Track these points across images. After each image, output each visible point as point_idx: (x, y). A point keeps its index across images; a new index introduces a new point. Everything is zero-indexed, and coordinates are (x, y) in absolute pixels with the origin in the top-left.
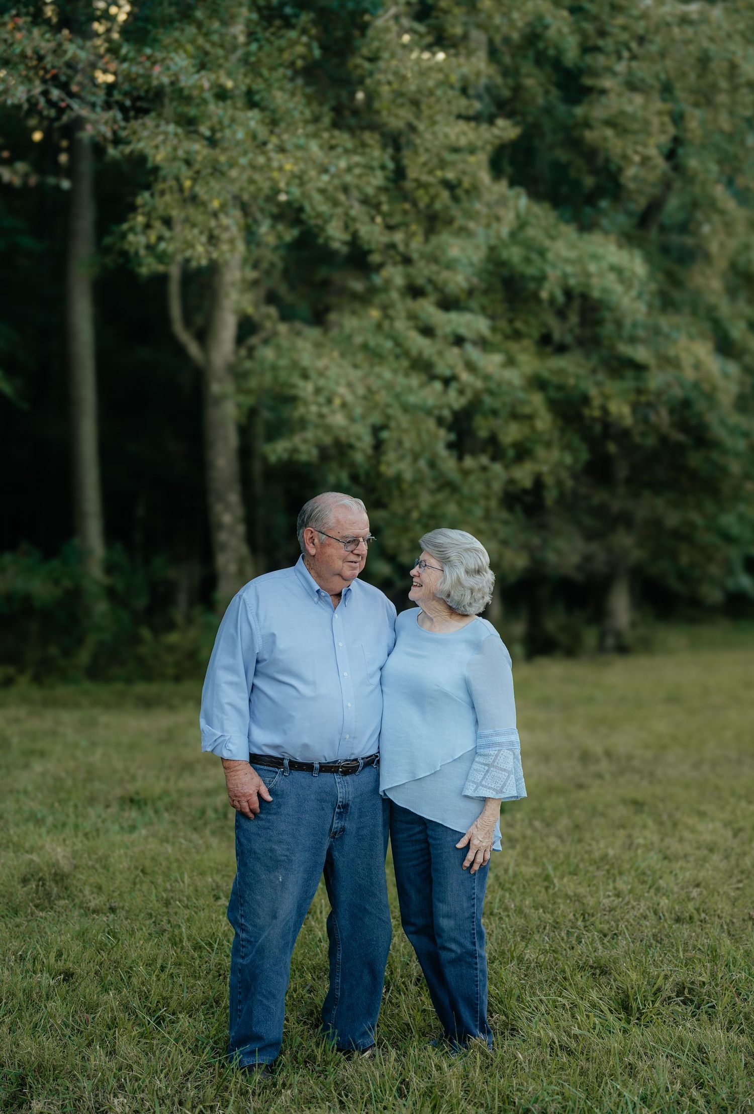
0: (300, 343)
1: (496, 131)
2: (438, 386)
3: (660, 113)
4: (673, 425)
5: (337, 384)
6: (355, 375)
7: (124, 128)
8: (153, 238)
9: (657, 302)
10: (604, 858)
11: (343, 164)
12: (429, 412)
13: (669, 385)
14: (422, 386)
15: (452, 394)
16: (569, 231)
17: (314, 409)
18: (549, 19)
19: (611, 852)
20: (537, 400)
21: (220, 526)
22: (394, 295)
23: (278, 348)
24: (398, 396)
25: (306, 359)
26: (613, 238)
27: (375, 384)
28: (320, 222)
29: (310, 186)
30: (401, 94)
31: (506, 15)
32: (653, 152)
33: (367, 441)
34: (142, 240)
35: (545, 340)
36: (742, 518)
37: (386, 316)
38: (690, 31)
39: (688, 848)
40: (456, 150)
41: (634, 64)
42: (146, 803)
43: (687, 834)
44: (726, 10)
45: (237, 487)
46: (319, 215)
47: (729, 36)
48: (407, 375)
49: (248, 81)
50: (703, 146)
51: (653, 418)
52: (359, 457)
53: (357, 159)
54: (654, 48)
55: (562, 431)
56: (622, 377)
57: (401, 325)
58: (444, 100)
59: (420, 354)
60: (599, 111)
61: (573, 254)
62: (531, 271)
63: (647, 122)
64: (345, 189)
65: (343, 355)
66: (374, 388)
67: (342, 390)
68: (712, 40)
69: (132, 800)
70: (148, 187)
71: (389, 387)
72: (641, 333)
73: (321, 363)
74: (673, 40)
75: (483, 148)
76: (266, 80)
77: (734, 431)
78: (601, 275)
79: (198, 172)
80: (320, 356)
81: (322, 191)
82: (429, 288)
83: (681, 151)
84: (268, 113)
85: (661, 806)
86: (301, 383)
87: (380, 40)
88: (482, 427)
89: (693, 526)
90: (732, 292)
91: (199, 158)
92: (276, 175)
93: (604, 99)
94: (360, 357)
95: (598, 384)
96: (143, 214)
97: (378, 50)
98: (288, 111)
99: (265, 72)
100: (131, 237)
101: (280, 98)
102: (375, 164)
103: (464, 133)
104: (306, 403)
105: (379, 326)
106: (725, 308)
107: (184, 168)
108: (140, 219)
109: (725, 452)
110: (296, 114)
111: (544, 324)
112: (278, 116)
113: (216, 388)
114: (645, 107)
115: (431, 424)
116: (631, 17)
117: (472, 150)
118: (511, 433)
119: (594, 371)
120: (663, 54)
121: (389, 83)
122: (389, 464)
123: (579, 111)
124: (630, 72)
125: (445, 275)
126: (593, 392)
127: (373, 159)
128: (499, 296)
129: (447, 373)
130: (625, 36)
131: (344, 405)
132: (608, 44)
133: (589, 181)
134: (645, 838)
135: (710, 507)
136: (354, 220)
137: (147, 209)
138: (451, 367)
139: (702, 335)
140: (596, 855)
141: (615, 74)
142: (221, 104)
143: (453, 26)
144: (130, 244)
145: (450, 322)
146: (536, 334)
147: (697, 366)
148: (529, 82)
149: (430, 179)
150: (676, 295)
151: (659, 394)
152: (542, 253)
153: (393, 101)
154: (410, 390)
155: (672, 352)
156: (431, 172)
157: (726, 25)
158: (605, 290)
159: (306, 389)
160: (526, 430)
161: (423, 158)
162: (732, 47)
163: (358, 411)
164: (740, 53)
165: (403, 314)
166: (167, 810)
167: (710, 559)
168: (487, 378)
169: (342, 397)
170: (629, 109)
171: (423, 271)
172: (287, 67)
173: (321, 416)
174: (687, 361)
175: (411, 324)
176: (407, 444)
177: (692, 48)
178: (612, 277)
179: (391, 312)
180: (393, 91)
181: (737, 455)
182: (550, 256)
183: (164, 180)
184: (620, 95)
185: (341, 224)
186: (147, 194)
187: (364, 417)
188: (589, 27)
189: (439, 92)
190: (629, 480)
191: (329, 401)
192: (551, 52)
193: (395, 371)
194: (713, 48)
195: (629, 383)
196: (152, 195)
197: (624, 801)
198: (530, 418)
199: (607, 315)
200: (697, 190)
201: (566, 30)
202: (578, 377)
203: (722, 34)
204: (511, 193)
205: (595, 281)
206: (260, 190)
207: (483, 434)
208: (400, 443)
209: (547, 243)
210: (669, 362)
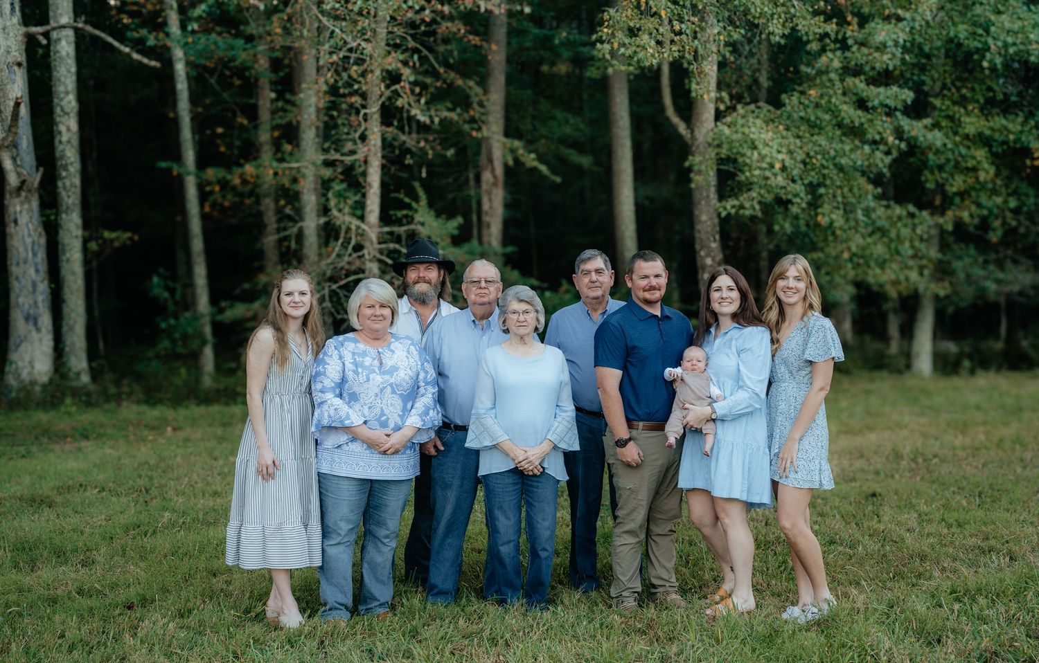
2: (867, 148)
6: (796, 144)
8: (616, 45)
14: (854, 149)
15: (879, 154)
17: (758, 173)
21: (704, 267)
22: (833, 76)
24: (832, 159)
25: (754, 134)
27: (812, 150)
28: (762, 20)
33: (804, 198)
34: (607, 47)
35: (990, 103)
46: (762, 15)
48: (840, 141)
52: (797, 210)
57: (837, 100)
59: (852, 122)
62: (975, 44)
65: (787, 129)
66: (812, 153)
67: (783, 157)
71: (824, 152)
73: (766, 136)
80: (767, 130)
86: (748, 152)
88: (929, 180)
94: (802, 129)
96: (609, 27)
104: (751, 169)
105: (817, 103)
108: (606, 31)
111: (990, 89)
115: (863, 182)
118: (956, 184)
122: (824, 215)
125: (876, 56)
129: (876, 137)
131: (784, 168)
136: (794, 17)
137: (611, 23)
138: (881, 133)
144: (598, 51)
145: (878, 95)
146: (981, 98)
152: (986, 29)
154: (843, 154)
159: (753, 157)
163: (797, 172)
165: (840, 92)
169: (782, 162)
173: (764, 178)
175: (846, 99)
176: (840, 198)
179: (829, 91)
182: (994, 30)
185: (782, 21)
187: (801, 178)
191: (771, 166)
193: (831, 139)
198: (974, 170)
207: (930, 186)
208: (834, 197)
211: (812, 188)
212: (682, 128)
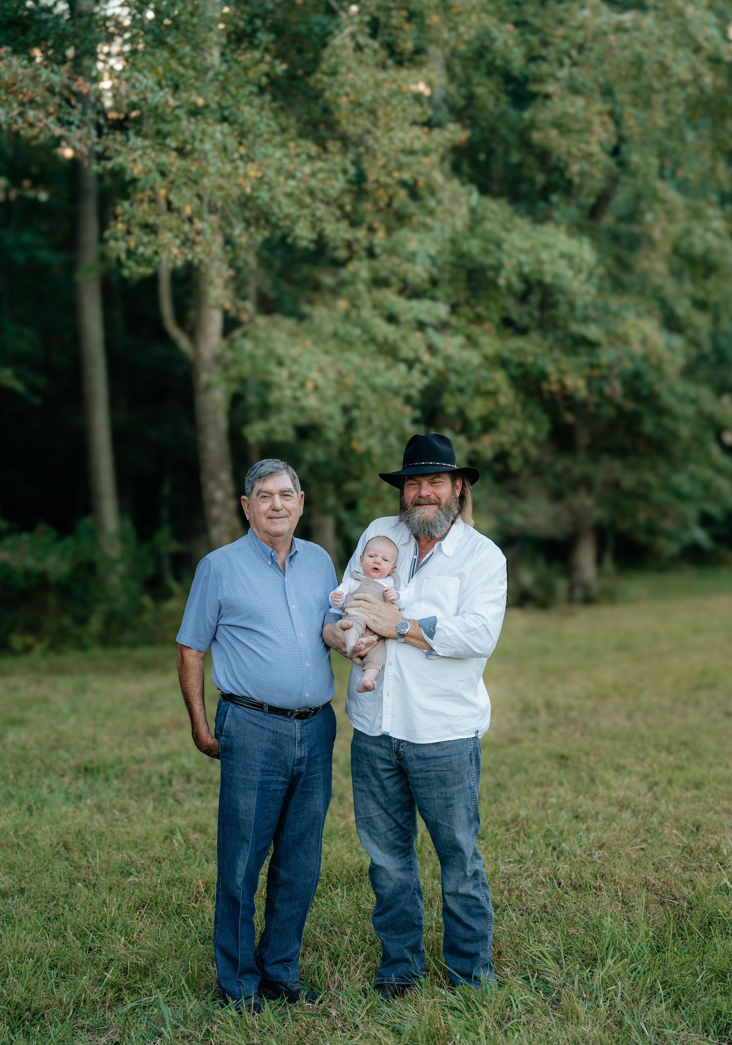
0: (275, 334)
1: (447, 135)
2: (402, 367)
3: (600, 113)
4: (626, 395)
5: (310, 369)
6: (325, 360)
7: (98, 143)
8: (132, 244)
9: (607, 284)
10: (515, 819)
11: (307, 169)
12: (396, 393)
13: (620, 359)
14: (389, 368)
15: (416, 374)
16: (523, 224)
17: (288, 393)
18: (495, 33)
19: (523, 813)
20: (500, 377)
21: (213, 503)
22: (361, 287)
23: (256, 339)
24: (366, 379)
25: (280, 348)
26: (563, 228)
27: (345, 368)
28: (288, 223)
29: (278, 191)
30: (360, 105)
31: (453, 29)
32: (595, 149)
33: (339, 421)
34: (122, 245)
35: (507, 323)
36: (692, 477)
37: (355, 306)
38: (625, 38)
39: (600, 805)
40: (412, 152)
41: (575, 70)
42: (98, 772)
43: (601, 790)
44: (657, 17)
45: (228, 466)
46: (287, 217)
47: (660, 41)
48: (374, 360)
49: (217, 98)
50: (644, 143)
51: (607, 390)
52: (331, 435)
53: (319, 164)
54: (593, 55)
55: (524, 405)
56: (576, 354)
57: (367, 313)
58: (399, 109)
59: (386, 339)
60: (544, 114)
61: (527, 245)
62: (489, 261)
63: (589, 122)
64: (311, 193)
65: (315, 343)
66: (344, 371)
67: (314, 375)
68: (645, 45)
69: (86, 769)
70: (126, 197)
71: (358, 370)
72: (592, 313)
73: (295, 351)
74: (611, 48)
75: (436, 150)
76: (233, 97)
77: (682, 398)
78: (552, 262)
79: (172, 182)
80: (294, 345)
81: (289, 195)
82: (394, 280)
83: (624, 148)
84: (236, 126)
85: (584, 759)
86: (275, 369)
87: (337, 56)
88: (450, 404)
89: (647, 485)
90: (676, 274)
91: (174, 169)
92: (241, 180)
93: (549, 103)
94: (331, 344)
95: (555, 361)
96: (123, 222)
97: (337, 65)
98: (254, 124)
99: (233, 89)
100: (112, 243)
101: (247, 113)
102: (337, 168)
103: (418, 138)
104: (280, 387)
105: (347, 316)
106: (670, 287)
107: (159, 179)
108: (121, 226)
109: (674, 417)
110: (262, 127)
111: (504, 309)
112: (245, 129)
113: (204, 377)
114: (586, 109)
115: (398, 402)
116: (571, 27)
117: (426, 153)
118: (477, 408)
119: (551, 349)
120: (601, 60)
121: (347, 95)
122: (360, 440)
123: (527, 115)
124: (571, 77)
125: (406, 266)
126: (550, 368)
127: (335, 164)
128: (462, 285)
129: (411, 355)
130: (565, 45)
131: (316, 388)
132: (550, 53)
133: (540, 179)
134: (558, 797)
135: (663, 468)
136: (320, 220)
137: (126, 217)
138: (415, 351)
139: (650, 313)
140: (508, 817)
141: (557, 80)
142: (193, 120)
143: (405, 41)
144: (112, 249)
145: (411, 309)
146: (496, 317)
147: (644, 341)
148: (480, 91)
149: (389, 180)
150: (625, 278)
151: (610, 367)
152: (499, 245)
153: (352, 112)
154: (377, 372)
155: (620, 330)
156: (389, 174)
157: (657, 31)
158: (556, 276)
159: (281, 375)
160: (491, 405)
161: (381, 161)
162: (663, 50)
163: (330, 392)
164: (670, 56)
165: (369, 304)
166: (117, 777)
167: (664, 515)
168: (448, 359)
169: (314, 381)
170: (571, 110)
171: (385, 264)
172: (253, 84)
173: (296, 399)
174: (634, 336)
175: (376, 312)
176: (376, 421)
177: (627, 53)
178: (563, 263)
179: (359, 303)
180: (352, 102)
181: (686, 420)
182: (506, 246)
183: (143, 190)
184: (563, 99)
185: (308, 223)
186: (126, 204)
187: (335, 398)
188: (534, 40)
189: (394, 101)
190: (590, 447)
191: (302, 385)
192: (499, 62)
193: (363, 356)
194: (645, 52)
195: (584, 359)
196: (131, 205)
197: (550, 756)
198: (492, 394)
199: (560, 298)
200: (640, 182)
201: (511, 42)
202: (536, 355)
203: (654, 39)
204: (462, 190)
205: (547, 268)
206: (229, 195)
207: (451, 410)
208: (369, 421)
209: (503, 235)
210: (619, 339)
211: (346, 410)
212: (184, 343)
